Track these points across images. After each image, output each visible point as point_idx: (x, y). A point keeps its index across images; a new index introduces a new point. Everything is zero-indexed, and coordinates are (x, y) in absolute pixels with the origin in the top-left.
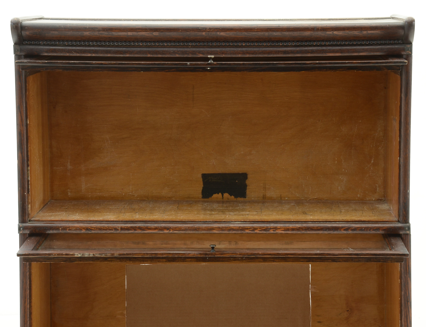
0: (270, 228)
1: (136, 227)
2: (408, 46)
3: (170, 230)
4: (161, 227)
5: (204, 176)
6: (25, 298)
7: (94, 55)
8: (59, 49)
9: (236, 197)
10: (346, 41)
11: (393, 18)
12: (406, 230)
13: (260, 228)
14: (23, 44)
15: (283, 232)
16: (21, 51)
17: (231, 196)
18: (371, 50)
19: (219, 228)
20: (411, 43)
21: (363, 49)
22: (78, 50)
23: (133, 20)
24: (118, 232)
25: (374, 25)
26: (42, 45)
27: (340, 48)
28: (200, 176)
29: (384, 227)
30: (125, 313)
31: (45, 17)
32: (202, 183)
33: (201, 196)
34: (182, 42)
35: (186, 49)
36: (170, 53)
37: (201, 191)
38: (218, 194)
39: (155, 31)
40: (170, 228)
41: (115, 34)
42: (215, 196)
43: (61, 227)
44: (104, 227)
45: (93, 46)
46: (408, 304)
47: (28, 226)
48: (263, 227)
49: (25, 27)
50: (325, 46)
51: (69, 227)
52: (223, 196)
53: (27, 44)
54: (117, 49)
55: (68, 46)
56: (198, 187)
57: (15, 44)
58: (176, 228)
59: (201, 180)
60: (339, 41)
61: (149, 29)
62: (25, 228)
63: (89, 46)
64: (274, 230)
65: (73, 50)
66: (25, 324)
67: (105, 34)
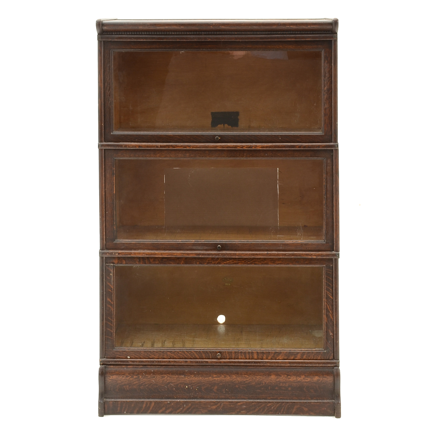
0: (253, 146)
1: (169, 145)
2: (335, 35)
3: (190, 148)
4: (185, 145)
5: (212, 113)
6: (102, 188)
7: (145, 40)
8: (124, 37)
9: (232, 126)
10: (298, 31)
11: (325, 19)
12: (336, 147)
13: (247, 146)
14: (103, 34)
15: (261, 149)
16: (102, 38)
17: (229, 126)
18: (313, 38)
19: (221, 146)
20: (336, 33)
21: (308, 36)
22: (135, 37)
23: (170, 20)
24: (158, 148)
25: (314, 22)
26: (114, 35)
27: (294, 35)
28: (210, 114)
29: (322, 145)
30: (164, 197)
31: (118, 19)
32: (211, 118)
33: (210, 126)
34: (199, 32)
35: (201, 36)
36: (191, 39)
37: (210, 123)
38: (221, 124)
39: (181, 26)
40: (191, 146)
41: (158, 28)
42: (219, 126)
43: (123, 145)
44: (149, 145)
45: (145, 35)
46: (337, 192)
47: (104, 144)
48: (248, 145)
49: (104, 24)
50: (286, 34)
51: (128, 145)
52: (224, 126)
53: (105, 34)
54: (159, 36)
55: (129, 35)
56: (210, 121)
57: (98, 34)
58: (194, 146)
59: (211, 116)
60: (293, 32)
61: (178, 24)
62: (102, 146)
63: (142, 35)
64: (255, 148)
65: (132, 37)
66: (102, 204)
67: (152, 28)
